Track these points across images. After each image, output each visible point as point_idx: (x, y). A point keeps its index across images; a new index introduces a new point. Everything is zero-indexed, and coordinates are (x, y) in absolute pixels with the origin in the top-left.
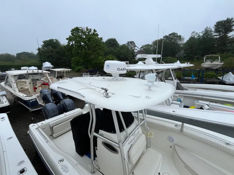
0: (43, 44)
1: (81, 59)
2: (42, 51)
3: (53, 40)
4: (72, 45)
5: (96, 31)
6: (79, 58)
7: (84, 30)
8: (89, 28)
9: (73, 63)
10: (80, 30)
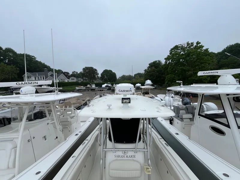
0: (149, 66)
1: (175, 76)
2: (147, 72)
3: (156, 61)
4: (169, 63)
5: (200, 43)
6: (174, 76)
7: (184, 46)
8: (190, 42)
9: (167, 80)
10: (180, 47)
